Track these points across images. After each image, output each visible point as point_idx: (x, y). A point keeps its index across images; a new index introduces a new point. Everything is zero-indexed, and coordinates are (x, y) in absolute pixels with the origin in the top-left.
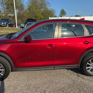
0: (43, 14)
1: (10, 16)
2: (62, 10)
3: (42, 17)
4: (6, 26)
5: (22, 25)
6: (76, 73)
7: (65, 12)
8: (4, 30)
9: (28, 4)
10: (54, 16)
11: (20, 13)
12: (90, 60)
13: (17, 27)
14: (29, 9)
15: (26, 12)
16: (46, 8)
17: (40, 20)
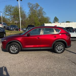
0: (40, 21)
1: (16, 23)
2: (56, 17)
3: (39, 23)
4: (14, 30)
5: (25, 29)
6: (52, 53)
7: (58, 19)
8: (12, 33)
9: (29, 14)
10: (49, 22)
11: (23, 21)
12: (58, 45)
13: (21, 30)
14: (30, 17)
15: (27, 19)
16: (42, 16)
17: (38, 25)
